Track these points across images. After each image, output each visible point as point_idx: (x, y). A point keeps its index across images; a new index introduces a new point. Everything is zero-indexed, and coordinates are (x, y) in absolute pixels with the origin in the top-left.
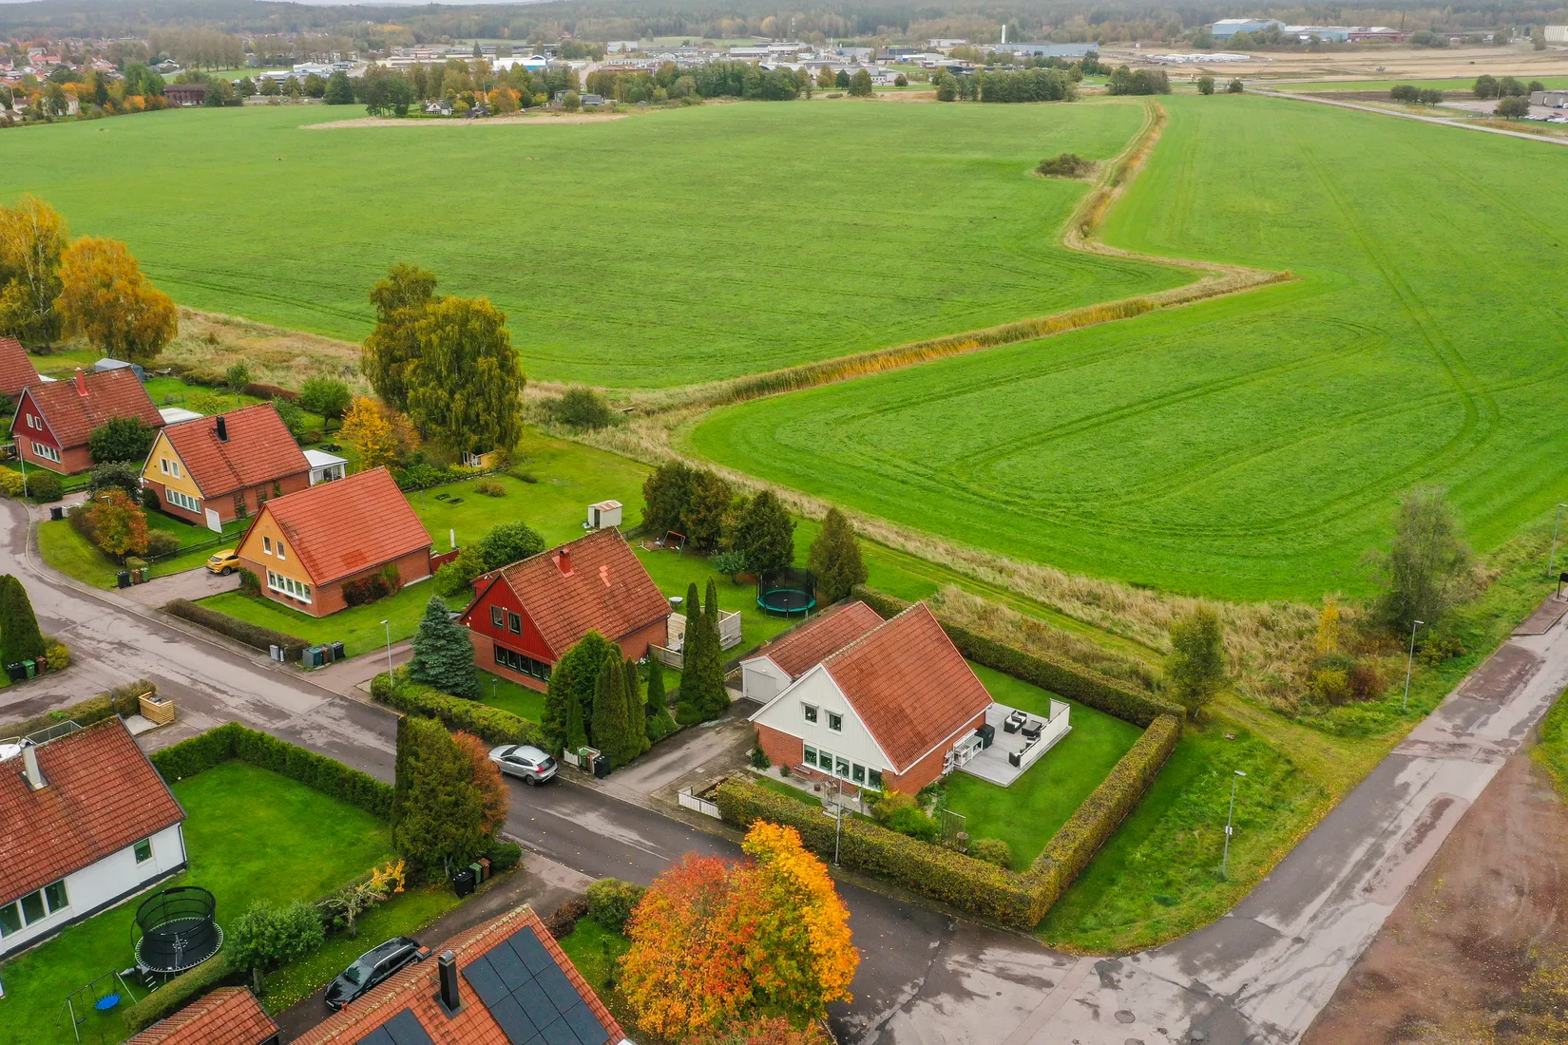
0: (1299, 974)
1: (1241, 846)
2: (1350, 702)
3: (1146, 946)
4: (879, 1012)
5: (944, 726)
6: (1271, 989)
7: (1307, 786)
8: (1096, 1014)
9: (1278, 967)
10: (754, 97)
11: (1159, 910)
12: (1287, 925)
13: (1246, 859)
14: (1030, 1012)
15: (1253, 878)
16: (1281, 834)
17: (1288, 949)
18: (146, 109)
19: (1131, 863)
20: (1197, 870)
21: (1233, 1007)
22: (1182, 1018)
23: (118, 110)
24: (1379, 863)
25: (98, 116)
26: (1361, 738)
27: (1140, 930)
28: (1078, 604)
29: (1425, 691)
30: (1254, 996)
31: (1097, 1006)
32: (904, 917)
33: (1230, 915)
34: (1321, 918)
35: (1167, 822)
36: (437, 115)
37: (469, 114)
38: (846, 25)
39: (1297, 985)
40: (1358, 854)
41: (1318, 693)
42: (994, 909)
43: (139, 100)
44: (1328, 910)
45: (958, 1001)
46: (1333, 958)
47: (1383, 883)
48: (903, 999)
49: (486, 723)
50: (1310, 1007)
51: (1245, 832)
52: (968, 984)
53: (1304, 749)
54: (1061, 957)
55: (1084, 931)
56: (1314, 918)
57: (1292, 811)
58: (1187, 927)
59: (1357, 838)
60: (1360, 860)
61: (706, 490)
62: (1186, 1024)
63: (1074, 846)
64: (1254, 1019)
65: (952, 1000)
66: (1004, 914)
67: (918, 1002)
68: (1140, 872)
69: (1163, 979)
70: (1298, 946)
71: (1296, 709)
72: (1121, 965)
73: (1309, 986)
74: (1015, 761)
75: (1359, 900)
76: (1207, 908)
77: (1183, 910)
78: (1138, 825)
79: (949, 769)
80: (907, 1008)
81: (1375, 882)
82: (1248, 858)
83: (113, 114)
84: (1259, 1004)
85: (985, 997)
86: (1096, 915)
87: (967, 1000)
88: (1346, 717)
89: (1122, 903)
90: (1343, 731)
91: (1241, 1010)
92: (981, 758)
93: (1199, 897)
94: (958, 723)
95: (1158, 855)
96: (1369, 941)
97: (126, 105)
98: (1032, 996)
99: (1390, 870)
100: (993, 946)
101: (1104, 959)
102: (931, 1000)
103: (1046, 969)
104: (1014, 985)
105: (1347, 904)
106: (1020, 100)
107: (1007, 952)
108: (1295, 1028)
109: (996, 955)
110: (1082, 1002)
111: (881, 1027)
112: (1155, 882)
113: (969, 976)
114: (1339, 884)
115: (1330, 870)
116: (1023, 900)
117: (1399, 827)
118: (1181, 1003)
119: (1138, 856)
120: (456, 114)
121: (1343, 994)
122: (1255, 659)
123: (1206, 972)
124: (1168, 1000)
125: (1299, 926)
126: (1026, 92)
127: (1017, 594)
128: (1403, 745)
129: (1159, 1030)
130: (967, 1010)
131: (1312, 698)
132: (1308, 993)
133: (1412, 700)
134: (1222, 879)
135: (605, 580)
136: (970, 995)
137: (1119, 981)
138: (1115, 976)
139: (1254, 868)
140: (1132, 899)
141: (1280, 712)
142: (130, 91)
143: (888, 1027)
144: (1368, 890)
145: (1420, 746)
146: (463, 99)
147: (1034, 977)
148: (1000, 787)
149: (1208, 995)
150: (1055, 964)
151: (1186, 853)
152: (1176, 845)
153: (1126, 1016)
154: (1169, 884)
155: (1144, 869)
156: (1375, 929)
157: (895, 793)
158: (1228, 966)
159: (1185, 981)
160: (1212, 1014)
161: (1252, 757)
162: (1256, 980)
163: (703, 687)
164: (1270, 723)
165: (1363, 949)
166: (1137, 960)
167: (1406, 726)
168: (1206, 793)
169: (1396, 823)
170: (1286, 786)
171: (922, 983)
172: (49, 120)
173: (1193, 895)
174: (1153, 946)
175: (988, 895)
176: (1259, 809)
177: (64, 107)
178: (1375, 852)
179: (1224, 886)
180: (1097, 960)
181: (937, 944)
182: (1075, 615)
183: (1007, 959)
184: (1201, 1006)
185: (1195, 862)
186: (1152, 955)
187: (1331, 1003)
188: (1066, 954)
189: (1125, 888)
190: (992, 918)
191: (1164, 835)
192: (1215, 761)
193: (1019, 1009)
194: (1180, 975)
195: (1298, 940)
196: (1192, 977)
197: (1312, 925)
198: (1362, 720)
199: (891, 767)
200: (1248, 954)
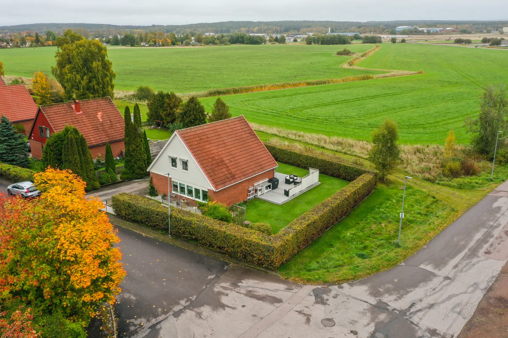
0: (450, 297)
1: (409, 231)
2: (463, 176)
3: (348, 280)
4: (156, 316)
5: (248, 172)
6: (431, 306)
7: (444, 207)
8: (308, 321)
9: (435, 293)
10: (247, 43)
11: (358, 261)
12: (439, 270)
13: (412, 237)
14: (262, 318)
15: (417, 246)
16: (432, 226)
17: (441, 283)
18: (52, 46)
19: (344, 237)
20: (382, 241)
21: (405, 318)
22: (369, 324)
23: (43, 45)
24: (491, 240)
25: (36, 46)
26: (471, 189)
27: (345, 271)
28: (331, 145)
29: (500, 173)
30: (420, 310)
31: (310, 315)
32: (198, 262)
33: (403, 264)
34: (460, 267)
35: (367, 220)
36: (144, 46)
37: (154, 46)
38: (280, 30)
39: (450, 304)
40: (478, 236)
41: (447, 172)
42: (254, 257)
43: (50, 43)
44: (465, 263)
45: (213, 310)
46: (471, 289)
47: (497, 250)
48: (176, 308)
49: (15, 173)
50: (460, 318)
51: (411, 225)
52: (224, 300)
53: (441, 193)
54: (290, 284)
55: (310, 270)
56: (456, 266)
57: (438, 217)
58: (376, 270)
59: (477, 229)
60: (480, 239)
61: (170, 100)
62: (372, 328)
63: (307, 223)
64: (420, 325)
65: (211, 310)
66: (259, 260)
67: (187, 310)
68: (348, 242)
69: (358, 299)
70: (447, 281)
71: (436, 178)
72: (330, 291)
73: (458, 305)
74: (287, 193)
75: (483, 258)
76: (388, 260)
77: (374, 261)
78: (350, 221)
79: (251, 197)
80: (177, 315)
81: (491, 249)
82: (413, 237)
83: (41, 46)
84: (424, 315)
85: (233, 308)
86: (318, 263)
87: (221, 310)
88: (462, 182)
89: (335, 256)
90: (460, 187)
91: (411, 320)
92: (271, 193)
93: (384, 254)
94: (256, 172)
95: (361, 234)
96: (494, 279)
97: (46, 44)
98: (267, 307)
99: (499, 244)
100: (248, 278)
101: (320, 287)
102: (196, 309)
103: (279, 292)
104: (255, 301)
105: (475, 260)
106: (333, 44)
107: (256, 281)
108: (451, 332)
109: (249, 283)
110: (300, 312)
111: (153, 327)
112: (357, 246)
113: (227, 295)
114: (469, 250)
115: (463, 243)
116: (270, 250)
117: (500, 225)
118: (369, 314)
119: (348, 234)
120: (150, 46)
121: (481, 310)
122: (414, 162)
123: (386, 295)
124: (360, 312)
125: (448, 270)
126: (335, 41)
127: (305, 143)
128: (494, 192)
129: (352, 332)
130: (220, 316)
131: (444, 175)
132: (458, 309)
133: (495, 176)
134: (398, 246)
135: (99, 118)
136: (223, 306)
137: (328, 300)
138: (325, 297)
139: (417, 241)
140: (342, 254)
141: (428, 180)
142: (47, 40)
143: (158, 327)
144: (488, 253)
145: (502, 193)
146: (153, 41)
147: (270, 297)
148: (277, 205)
149: (388, 309)
150: (288, 289)
151: (377, 234)
152: (371, 230)
153: (329, 322)
154: (365, 248)
155: (351, 241)
156: (496, 273)
157: (214, 202)
158: (402, 292)
159: (373, 301)
160: (390, 322)
161: (415, 195)
162: (421, 301)
163: (133, 161)
164: (423, 184)
165: (491, 284)
166: (342, 288)
167: (494, 185)
168: (389, 208)
169: (497, 222)
170: (433, 206)
171: (194, 299)
172: (19, 47)
173: (380, 253)
174: (352, 280)
175: (249, 247)
176: (419, 216)
177: (25, 43)
178: (488, 235)
179: (399, 250)
180: (314, 287)
181: (213, 277)
182: (330, 148)
183: (256, 285)
184: (382, 317)
185: (382, 237)
186: (351, 285)
187: (473, 317)
188: (295, 283)
189: (339, 249)
190: (252, 262)
191: (365, 226)
192: (395, 197)
193: (255, 316)
194: (369, 297)
195: (447, 278)
196: (377, 298)
197: (455, 270)
198: (470, 183)
199: (212, 188)
200: (415, 285)
